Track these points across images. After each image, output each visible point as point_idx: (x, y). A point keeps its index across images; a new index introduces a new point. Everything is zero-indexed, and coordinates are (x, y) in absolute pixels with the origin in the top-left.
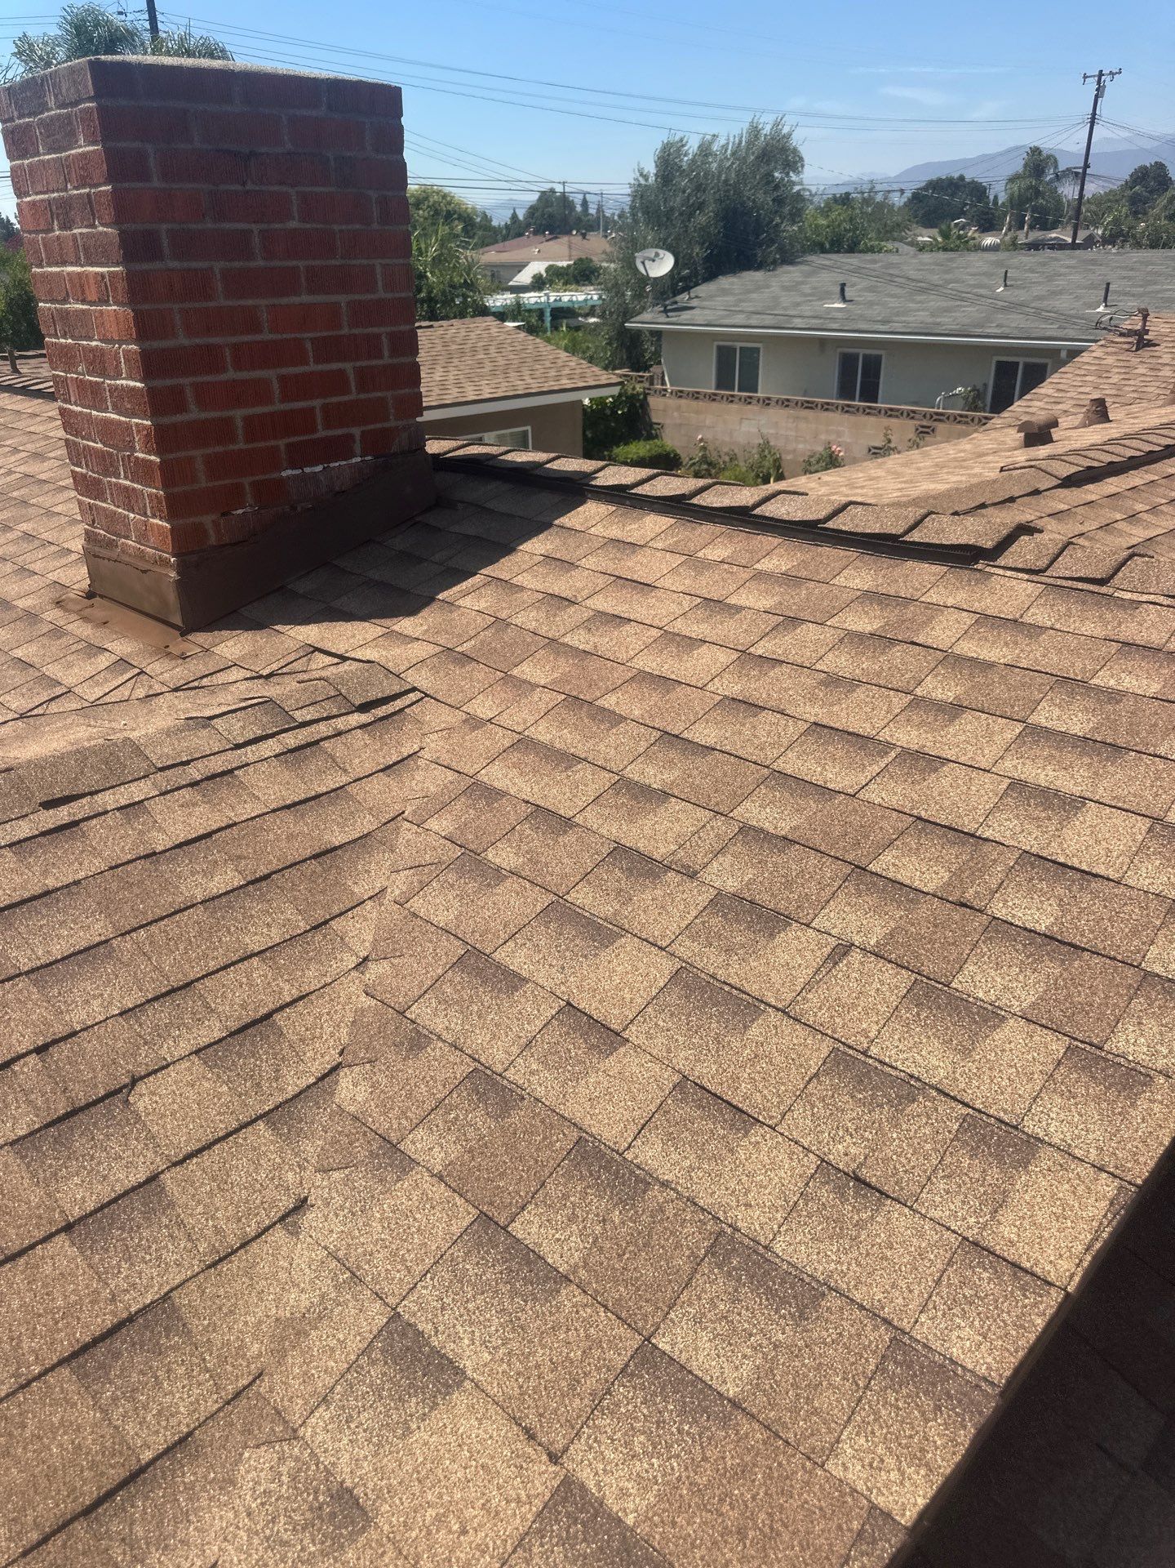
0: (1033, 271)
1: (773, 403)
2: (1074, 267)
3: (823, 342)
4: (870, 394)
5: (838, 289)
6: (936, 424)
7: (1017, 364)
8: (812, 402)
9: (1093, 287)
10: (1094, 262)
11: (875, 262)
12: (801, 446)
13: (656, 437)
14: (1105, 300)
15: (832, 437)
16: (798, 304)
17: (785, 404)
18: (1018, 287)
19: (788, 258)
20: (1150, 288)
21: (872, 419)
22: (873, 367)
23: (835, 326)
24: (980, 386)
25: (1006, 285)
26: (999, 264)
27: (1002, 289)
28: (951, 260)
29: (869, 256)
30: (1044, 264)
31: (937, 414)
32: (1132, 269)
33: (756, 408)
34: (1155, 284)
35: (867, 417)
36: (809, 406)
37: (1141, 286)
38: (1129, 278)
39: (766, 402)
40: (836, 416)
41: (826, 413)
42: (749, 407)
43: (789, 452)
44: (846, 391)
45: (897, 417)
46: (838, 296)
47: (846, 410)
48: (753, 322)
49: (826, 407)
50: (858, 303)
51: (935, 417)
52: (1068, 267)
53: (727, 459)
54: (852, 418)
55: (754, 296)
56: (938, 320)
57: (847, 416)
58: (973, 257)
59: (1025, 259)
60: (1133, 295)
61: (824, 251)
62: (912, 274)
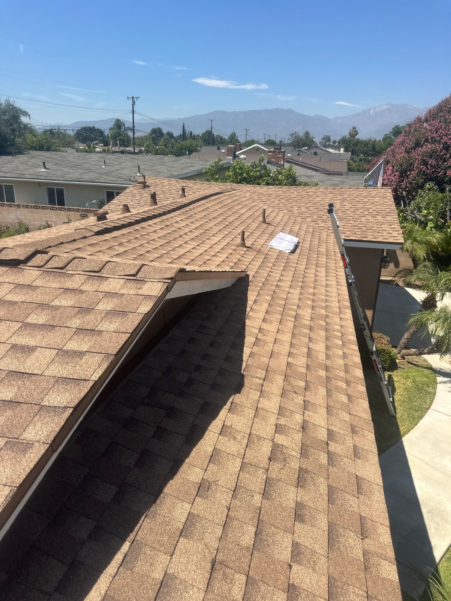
0: (114, 161)
1: (21, 207)
2: (128, 160)
3: (39, 184)
4: (61, 202)
5: (42, 164)
6: (87, 214)
7: (114, 192)
8: (38, 206)
9: (134, 167)
10: (134, 159)
11: (57, 155)
12: (36, 223)
14: (139, 171)
15: (48, 219)
16: (27, 169)
17: (27, 207)
18: (110, 166)
19: (20, 152)
20: (153, 168)
21: (63, 212)
22: (61, 193)
23: (43, 178)
24: (102, 200)
25: (105, 165)
26: (102, 158)
27: (104, 166)
28: (85, 155)
29: (54, 153)
30: (118, 159)
31: (87, 210)
32: (147, 162)
33: (14, 209)
34: (154, 167)
35: (61, 211)
36: (37, 207)
37: (150, 167)
38: (146, 165)
39: (18, 206)
40: (48, 211)
41: (44, 210)
42: (11, 208)
43: (32, 225)
44: (52, 202)
45: (72, 211)
46: (43, 166)
47: (52, 209)
48: (7, 175)
49: (44, 208)
50: (51, 170)
51: (87, 211)
52: (126, 160)
53: (5, 228)
54: (55, 212)
55: (8, 165)
56: (83, 176)
57: (52, 211)
58: (93, 155)
59: (111, 156)
60: (148, 170)
61: (36, 150)
62: (71, 160)
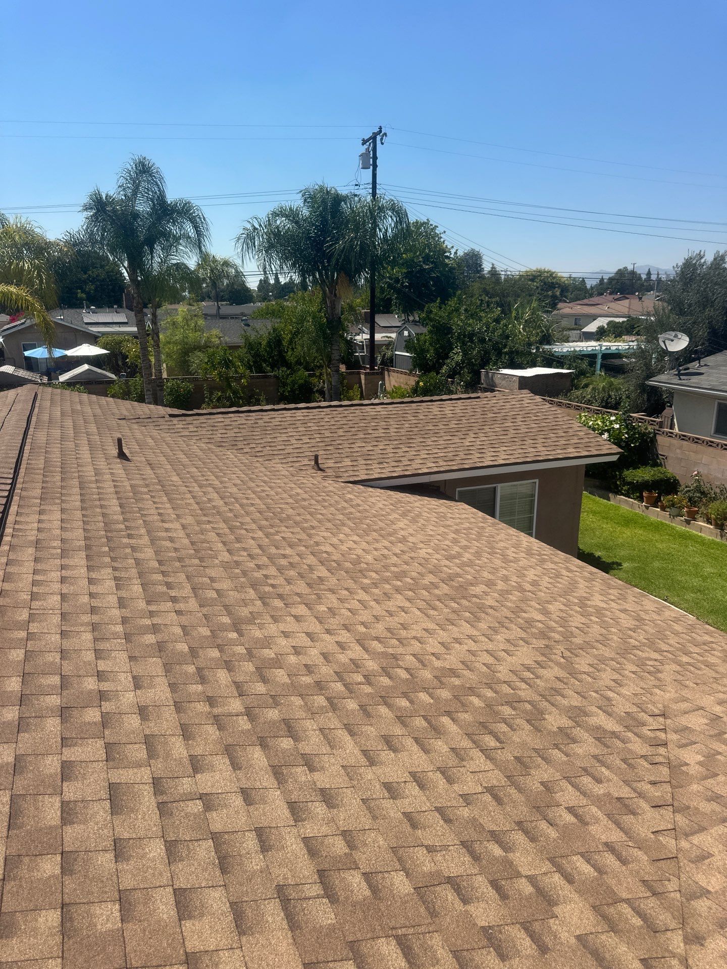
13: (661, 465)
